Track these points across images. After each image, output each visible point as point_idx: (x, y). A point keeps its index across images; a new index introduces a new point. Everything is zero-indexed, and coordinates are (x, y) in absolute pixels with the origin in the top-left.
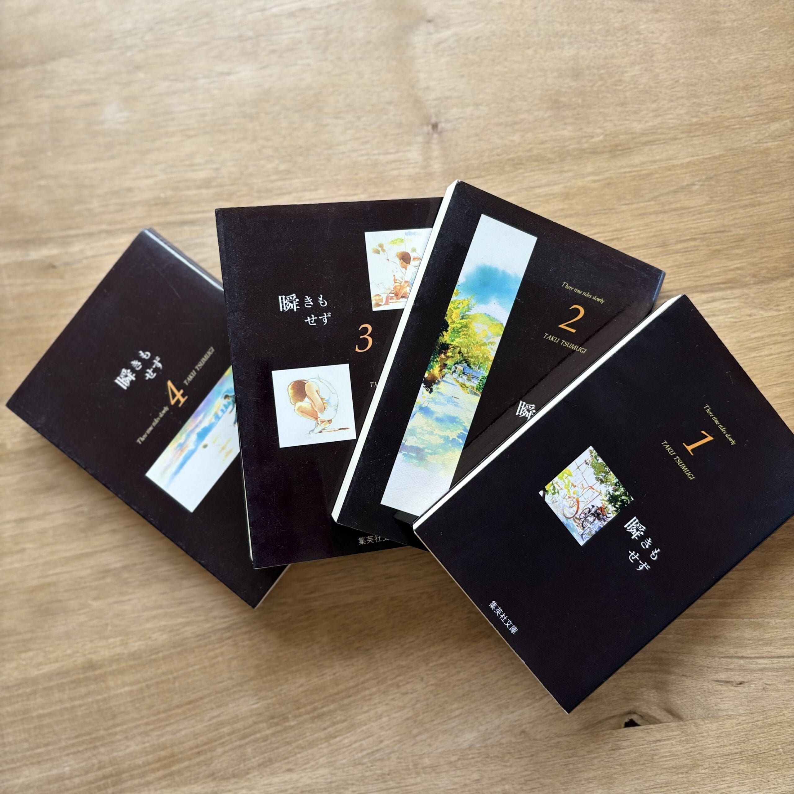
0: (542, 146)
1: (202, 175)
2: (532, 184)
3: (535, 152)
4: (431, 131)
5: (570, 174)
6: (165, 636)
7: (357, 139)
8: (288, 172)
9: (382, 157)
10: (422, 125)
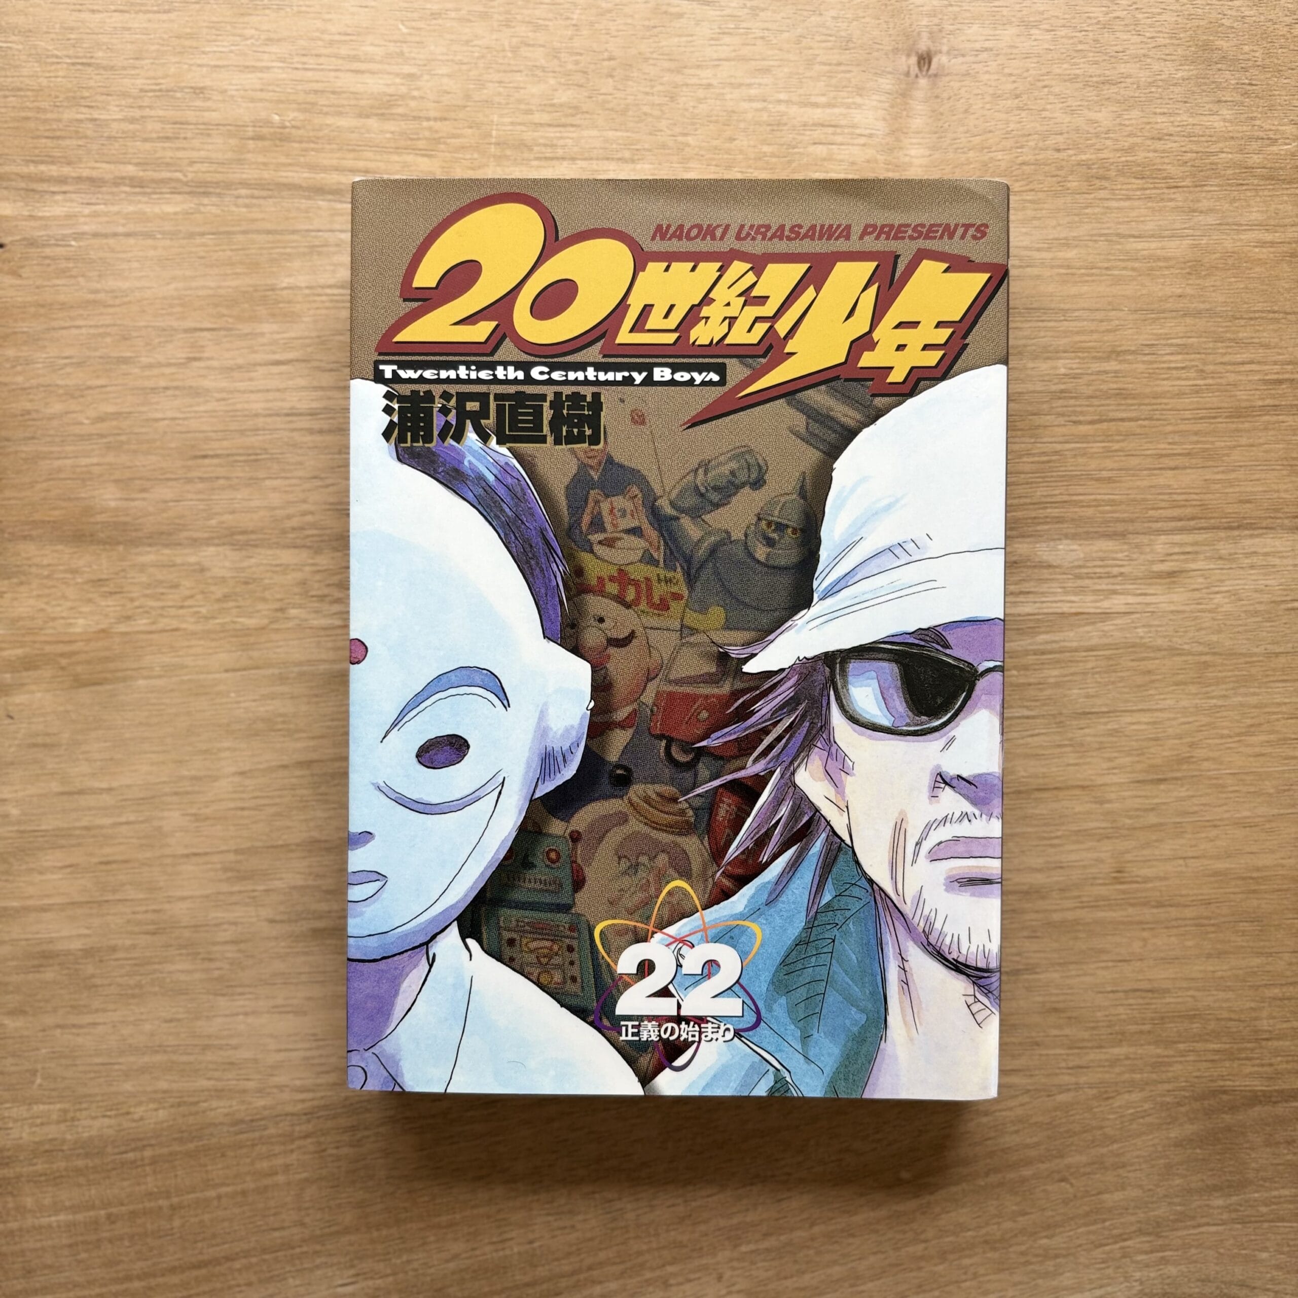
0: (1159, 145)
1: (375, 85)
2: (1123, 229)
3: (1141, 156)
4: (915, 69)
5: (1211, 219)
6: (162, 1114)
7: (744, 59)
8: (576, 109)
9: (794, 110)
10: (896, 51)
